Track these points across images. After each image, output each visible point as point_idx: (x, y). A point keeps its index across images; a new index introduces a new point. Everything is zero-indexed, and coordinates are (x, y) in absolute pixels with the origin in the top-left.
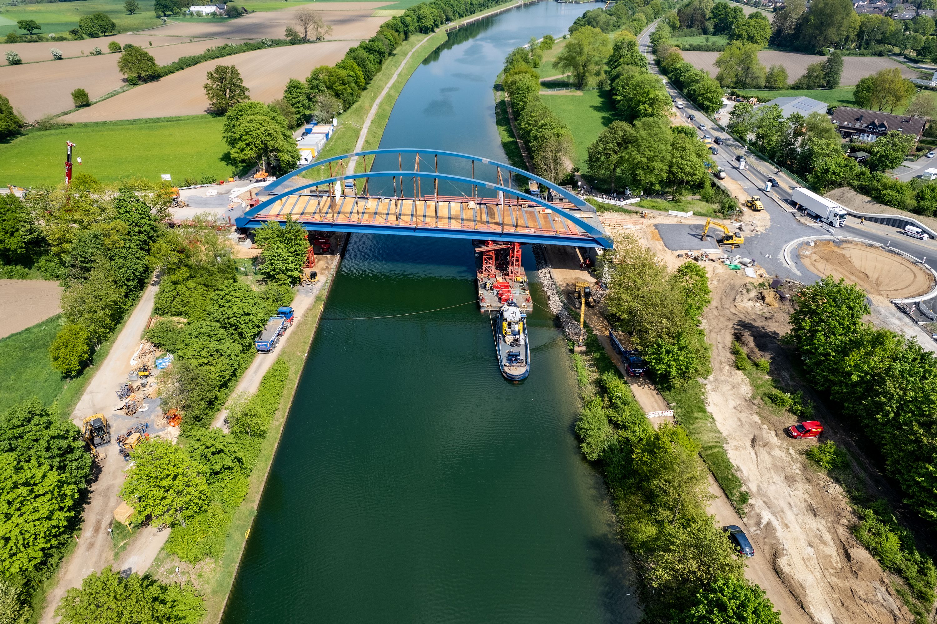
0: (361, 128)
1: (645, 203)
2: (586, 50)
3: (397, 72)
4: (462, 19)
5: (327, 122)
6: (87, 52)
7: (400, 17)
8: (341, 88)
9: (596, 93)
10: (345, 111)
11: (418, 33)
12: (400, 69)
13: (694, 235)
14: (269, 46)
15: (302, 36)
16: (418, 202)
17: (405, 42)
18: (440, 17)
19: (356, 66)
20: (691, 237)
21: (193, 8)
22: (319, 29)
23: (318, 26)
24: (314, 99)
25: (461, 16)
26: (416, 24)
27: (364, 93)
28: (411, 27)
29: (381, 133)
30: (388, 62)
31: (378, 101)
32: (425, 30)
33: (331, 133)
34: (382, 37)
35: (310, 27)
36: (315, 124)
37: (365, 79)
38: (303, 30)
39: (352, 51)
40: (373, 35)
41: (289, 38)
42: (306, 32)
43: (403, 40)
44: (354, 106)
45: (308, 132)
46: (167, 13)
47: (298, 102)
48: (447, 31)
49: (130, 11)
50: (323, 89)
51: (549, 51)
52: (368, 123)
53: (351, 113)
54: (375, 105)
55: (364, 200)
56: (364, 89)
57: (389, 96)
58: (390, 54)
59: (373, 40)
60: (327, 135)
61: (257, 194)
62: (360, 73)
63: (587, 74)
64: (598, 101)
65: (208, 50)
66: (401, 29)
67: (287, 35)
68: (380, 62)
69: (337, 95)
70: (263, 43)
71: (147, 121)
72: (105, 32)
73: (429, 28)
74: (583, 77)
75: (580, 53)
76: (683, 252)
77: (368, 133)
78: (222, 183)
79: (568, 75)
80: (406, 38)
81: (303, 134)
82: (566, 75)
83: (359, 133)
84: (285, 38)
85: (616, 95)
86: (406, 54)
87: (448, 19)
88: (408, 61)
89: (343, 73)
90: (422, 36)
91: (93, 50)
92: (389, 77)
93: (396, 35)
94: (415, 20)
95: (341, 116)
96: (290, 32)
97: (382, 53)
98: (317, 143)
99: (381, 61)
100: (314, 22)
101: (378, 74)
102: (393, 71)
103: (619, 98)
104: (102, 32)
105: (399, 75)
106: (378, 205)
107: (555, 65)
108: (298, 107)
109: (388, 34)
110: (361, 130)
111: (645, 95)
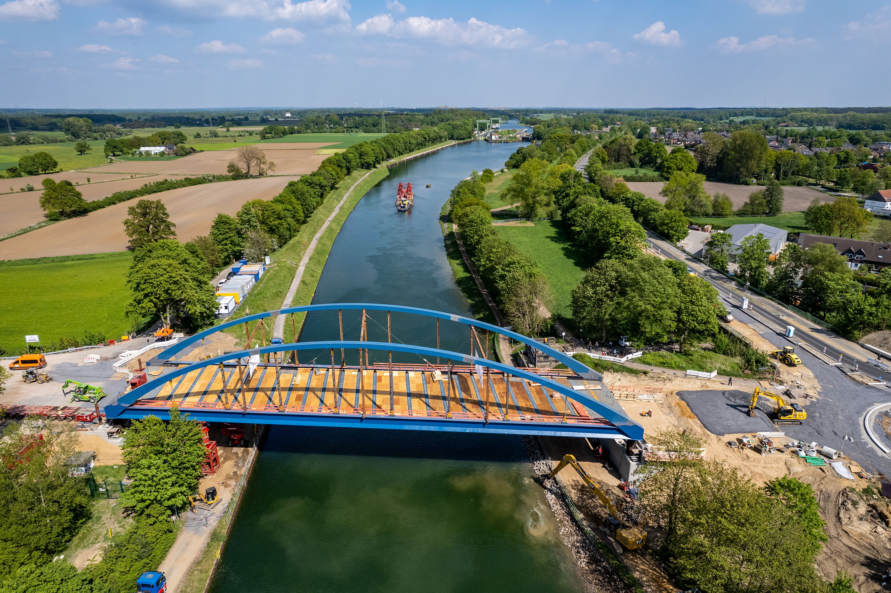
0: (297, 266)
1: (649, 358)
2: (534, 181)
3: (340, 205)
4: (402, 156)
5: (259, 260)
6: (17, 188)
7: (342, 154)
8: (277, 222)
9: (547, 223)
10: (281, 247)
11: (360, 169)
12: (342, 202)
13: (734, 407)
14: (210, 181)
15: (244, 172)
16: (365, 372)
17: (347, 176)
18: (381, 154)
19: (294, 200)
20: (732, 410)
21: (142, 149)
22: (262, 166)
23: (261, 163)
24: (244, 236)
25: (401, 154)
26: (358, 160)
27: (303, 227)
28: (354, 163)
29: (320, 271)
30: (330, 196)
31: (318, 235)
32: (367, 166)
33: (261, 273)
34: (323, 171)
35: (253, 163)
36: (245, 263)
37: (304, 213)
38: (245, 166)
39: (291, 184)
40: (315, 169)
41: (231, 174)
42: (249, 168)
43: (346, 175)
44: (291, 242)
45: (234, 273)
46: (116, 153)
47: (226, 239)
48: (387, 167)
49: (81, 152)
50: (255, 224)
51: (490, 184)
52: (305, 260)
53: (287, 249)
54: (314, 240)
55: (292, 371)
56: (304, 222)
57: (330, 230)
58: (333, 187)
59: (314, 175)
60: (256, 276)
61: (148, 364)
62: (299, 207)
63: (537, 205)
64: (552, 231)
65: (146, 185)
66: (344, 165)
67: (229, 171)
68: (322, 196)
69: (272, 231)
70: (204, 178)
71: (53, 260)
72: (46, 170)
73: (371, 164)
74: (532, 208)
75: (529, 184)
76: (733, 437)
77: (305, 272)
78: (112, 342)
79: (517, 205)
80: (349, 173)
81: (229, 274)
82: (515, 205)
83: (295, 272)
84: (228, 174)
85: (574, 225)
86: (348, 188)
87: (389, 157)
88: (350, 195)
89: (279, 207)
90: (364, 171)
91: (24, 186)
92: (331, 210)
93: (339, 169)
94: (357, 157)
95: (276, 253)
96: (232, 167)
97: (323, 186)
98: (243, 286)
99: (322, 194)
100: (257, 159)
101: (320, 207)
102: (335, 204)
103: (578, 229)
104: (42, 170)
105: (341, 208)
106: (310, 378)
107: (503, 197)
108: (226, 245)
109: (330, 169)
110: (297, 268)
111: (614, 226)
